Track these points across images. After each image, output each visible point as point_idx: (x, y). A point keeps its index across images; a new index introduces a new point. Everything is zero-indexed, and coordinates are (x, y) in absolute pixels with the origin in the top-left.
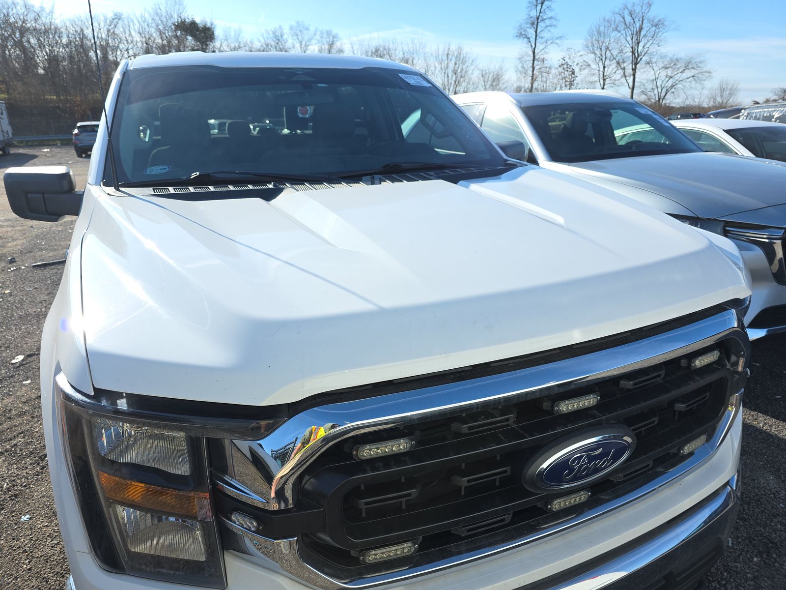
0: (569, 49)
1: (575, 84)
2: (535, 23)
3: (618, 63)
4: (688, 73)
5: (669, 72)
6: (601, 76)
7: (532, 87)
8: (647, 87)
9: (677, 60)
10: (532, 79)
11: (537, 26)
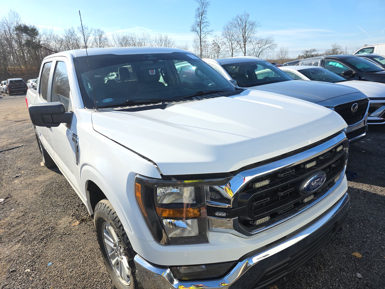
0: (216, 36)
1: (220, 52)
2: (200, 24)
3: (238, 42)
4: (267, 46)
5: (259, 45)
6: (231, 48)
7: (201, 54)
8: (251, 52)
9: (262, 40)
10: (201, 50)
11: (201, 26)
